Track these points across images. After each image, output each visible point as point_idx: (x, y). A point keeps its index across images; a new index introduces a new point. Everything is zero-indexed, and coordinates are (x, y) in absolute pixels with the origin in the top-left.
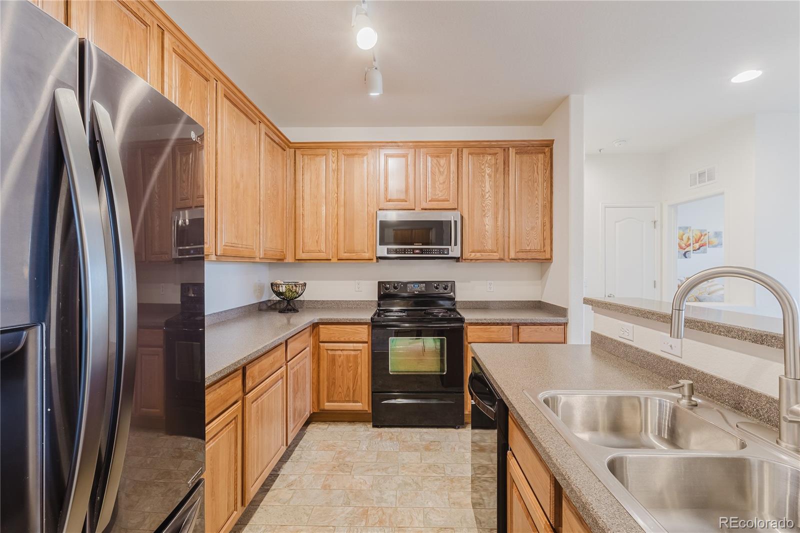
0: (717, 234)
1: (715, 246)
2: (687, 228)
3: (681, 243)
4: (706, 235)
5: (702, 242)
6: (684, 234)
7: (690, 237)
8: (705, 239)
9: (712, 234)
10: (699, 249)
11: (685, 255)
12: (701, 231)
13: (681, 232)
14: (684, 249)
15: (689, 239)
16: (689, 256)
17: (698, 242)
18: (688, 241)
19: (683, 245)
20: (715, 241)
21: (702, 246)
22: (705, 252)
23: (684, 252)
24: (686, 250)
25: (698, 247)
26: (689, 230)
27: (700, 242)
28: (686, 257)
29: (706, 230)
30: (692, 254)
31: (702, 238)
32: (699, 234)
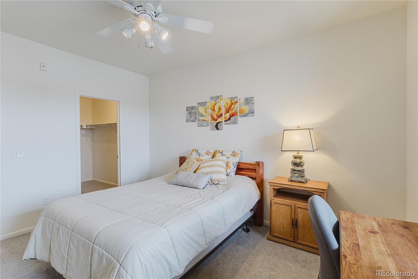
0: (248, 101)
1: (246, 115)
2: (218, 97)
3: (213, 114)
4: (236, 102)
5: (233, 111)
6: (215, 105)
7: (221, 107)
8: (236, 107)
9: (242, 101)
10: (229, 119)
11: (217, 127)
12: (232, 99)
13: (213, 102)
14: (216, 120)
15: (220, 109)
16: (220, 128)
17: (228, 112)
18: (219, 112)
19: (215, 116)
20: (246, 109)
21: (233, 116)
22: (235, 123)
23: (216, 124)
24: (218, 121)
25: (228, 117)
26: (219, 99)
27: (230, 112)
28: (218, 129)
29: (236, 97)
30: (224, 125)
31: (233, 106)
32: (229, 102)
